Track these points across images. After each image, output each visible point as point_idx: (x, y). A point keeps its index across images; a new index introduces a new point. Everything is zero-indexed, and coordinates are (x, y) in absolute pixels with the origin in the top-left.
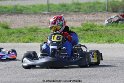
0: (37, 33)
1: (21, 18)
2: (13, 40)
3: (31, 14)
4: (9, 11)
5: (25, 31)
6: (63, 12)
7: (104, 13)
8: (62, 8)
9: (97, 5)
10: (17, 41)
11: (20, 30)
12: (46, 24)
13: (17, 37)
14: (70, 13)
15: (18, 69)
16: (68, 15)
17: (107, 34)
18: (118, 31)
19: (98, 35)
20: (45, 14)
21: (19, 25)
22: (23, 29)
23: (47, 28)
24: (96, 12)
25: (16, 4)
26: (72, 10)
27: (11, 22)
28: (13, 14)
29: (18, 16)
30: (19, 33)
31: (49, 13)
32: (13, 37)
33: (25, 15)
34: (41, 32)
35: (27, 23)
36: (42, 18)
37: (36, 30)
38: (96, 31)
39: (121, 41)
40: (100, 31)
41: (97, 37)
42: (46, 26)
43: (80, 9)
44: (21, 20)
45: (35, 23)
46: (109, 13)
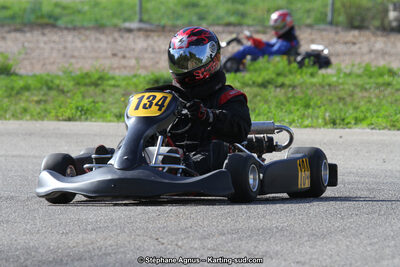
0: (104, 91)
1: (54, 42)
2: (25, 110)
3: (86, 29)
4: (13, 17)
5: (63, 82)
7: (320, 30)
8: (186, 13)
10: (39, 113)
11: (49, 78)
12: (133, 62)
13: (38, 102)
15: (36, 206)
17: (330, 97)
18: (366, 90)
19: (301, 100)
20: (130, 30)
21: (44, 65)
22: (57, 77)
23: (135, 76)
26: (219, 18)
27: (20, 53)
28: (26, 29)
29: (44, 34)
30: (45, 88)
31: (143, 26)
32: (27, 100)
33: (65, 32)
34: (118, 86)
35: (73, 57)
36: (121, 41)
37: (100, 82)
38: (294, 87)
39: (374, 120)
40: (307, 88)
41: (296, 108)
42: (133, 68)
43: (243, 15)
44: (52, 49)
45: (97, 58)
46: (337, 33)
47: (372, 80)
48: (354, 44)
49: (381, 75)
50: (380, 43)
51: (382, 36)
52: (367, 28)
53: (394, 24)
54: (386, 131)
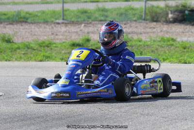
0: (51, 49)
1: (27, 29)
3: (40, 23)
4: (8, 19)
5: (34, 46)
6: (84, 20)
7: (140, 22)
8: (82, 16)
9: (130, 12)
11: (28, 44)
12: (61, 37)
13: (24, 54)
14: (93, 22)
16: (90, 25)
18: (163, 47)
20: (58, 23)
21: (23, 38)
22: (31, 43)
23: (64, 42)
24: (129, 22)
25: (19, 9)
26: (96, 18)
28: (14, 23)
29: (22, 25)
30: (26, 48)
31: (64, 21)
32: (19, 53)
33: (31, 25)
34: (57, 47)
35: (35, 35)
37: (49, 45)
38: (132, 46)
42: (61, 39)
43: (107, 16)
44: (26, 32)
45: (45, 35)
46: (147, 23)
47: (165, 43)
48: (154, 28)
49: (169, 41)
50: (165, 28)
51: (166, 25)
52: (160, 21)
53: (171, 20)
54: (177, 64)
